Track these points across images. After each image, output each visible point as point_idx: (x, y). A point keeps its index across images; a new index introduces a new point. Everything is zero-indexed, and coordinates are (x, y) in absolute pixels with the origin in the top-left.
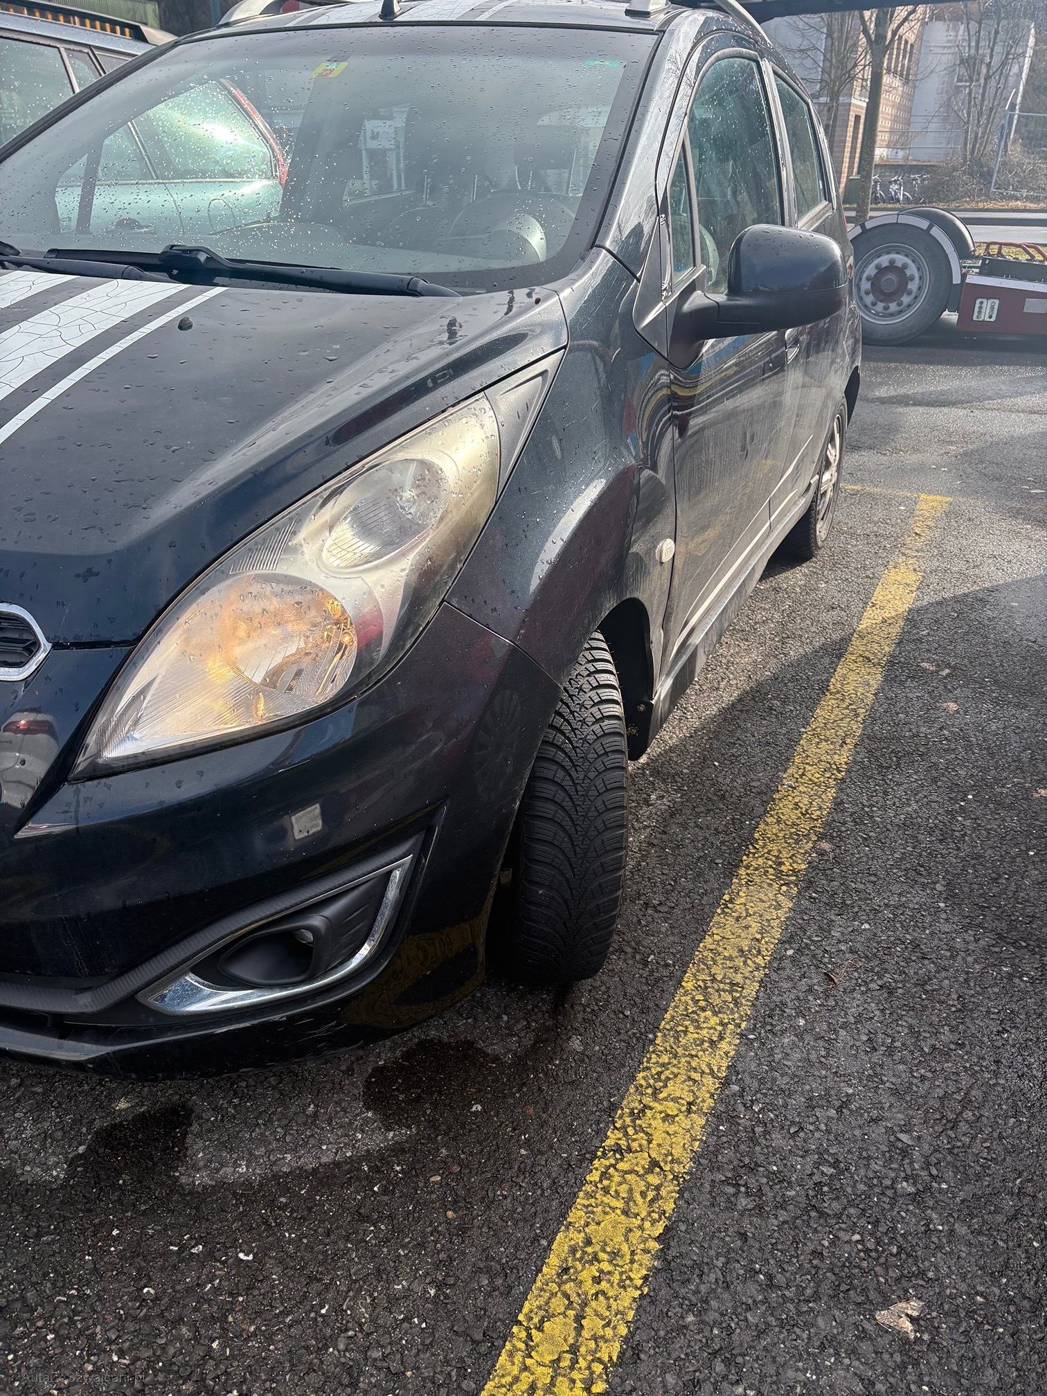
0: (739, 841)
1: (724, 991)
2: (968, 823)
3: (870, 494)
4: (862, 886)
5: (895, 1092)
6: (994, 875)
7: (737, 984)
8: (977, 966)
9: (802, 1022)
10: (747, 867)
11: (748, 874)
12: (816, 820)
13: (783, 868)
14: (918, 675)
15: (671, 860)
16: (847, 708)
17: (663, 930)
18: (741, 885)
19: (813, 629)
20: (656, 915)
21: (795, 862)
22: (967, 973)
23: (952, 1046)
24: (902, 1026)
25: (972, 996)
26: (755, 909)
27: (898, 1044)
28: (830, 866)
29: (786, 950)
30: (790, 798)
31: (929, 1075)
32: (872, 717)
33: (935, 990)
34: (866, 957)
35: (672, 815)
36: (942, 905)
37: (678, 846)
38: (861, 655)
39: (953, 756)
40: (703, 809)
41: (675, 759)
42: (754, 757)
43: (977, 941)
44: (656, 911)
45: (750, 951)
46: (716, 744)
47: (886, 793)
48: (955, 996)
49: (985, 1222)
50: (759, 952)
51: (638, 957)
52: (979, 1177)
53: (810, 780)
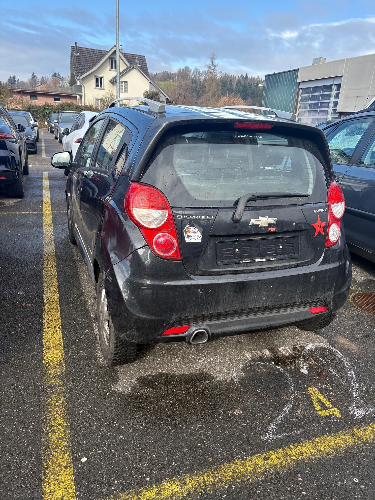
10: (54, 254)
21: (46, 256)
30: (52, 264)
32: (42, 284)
53: (50, 268)
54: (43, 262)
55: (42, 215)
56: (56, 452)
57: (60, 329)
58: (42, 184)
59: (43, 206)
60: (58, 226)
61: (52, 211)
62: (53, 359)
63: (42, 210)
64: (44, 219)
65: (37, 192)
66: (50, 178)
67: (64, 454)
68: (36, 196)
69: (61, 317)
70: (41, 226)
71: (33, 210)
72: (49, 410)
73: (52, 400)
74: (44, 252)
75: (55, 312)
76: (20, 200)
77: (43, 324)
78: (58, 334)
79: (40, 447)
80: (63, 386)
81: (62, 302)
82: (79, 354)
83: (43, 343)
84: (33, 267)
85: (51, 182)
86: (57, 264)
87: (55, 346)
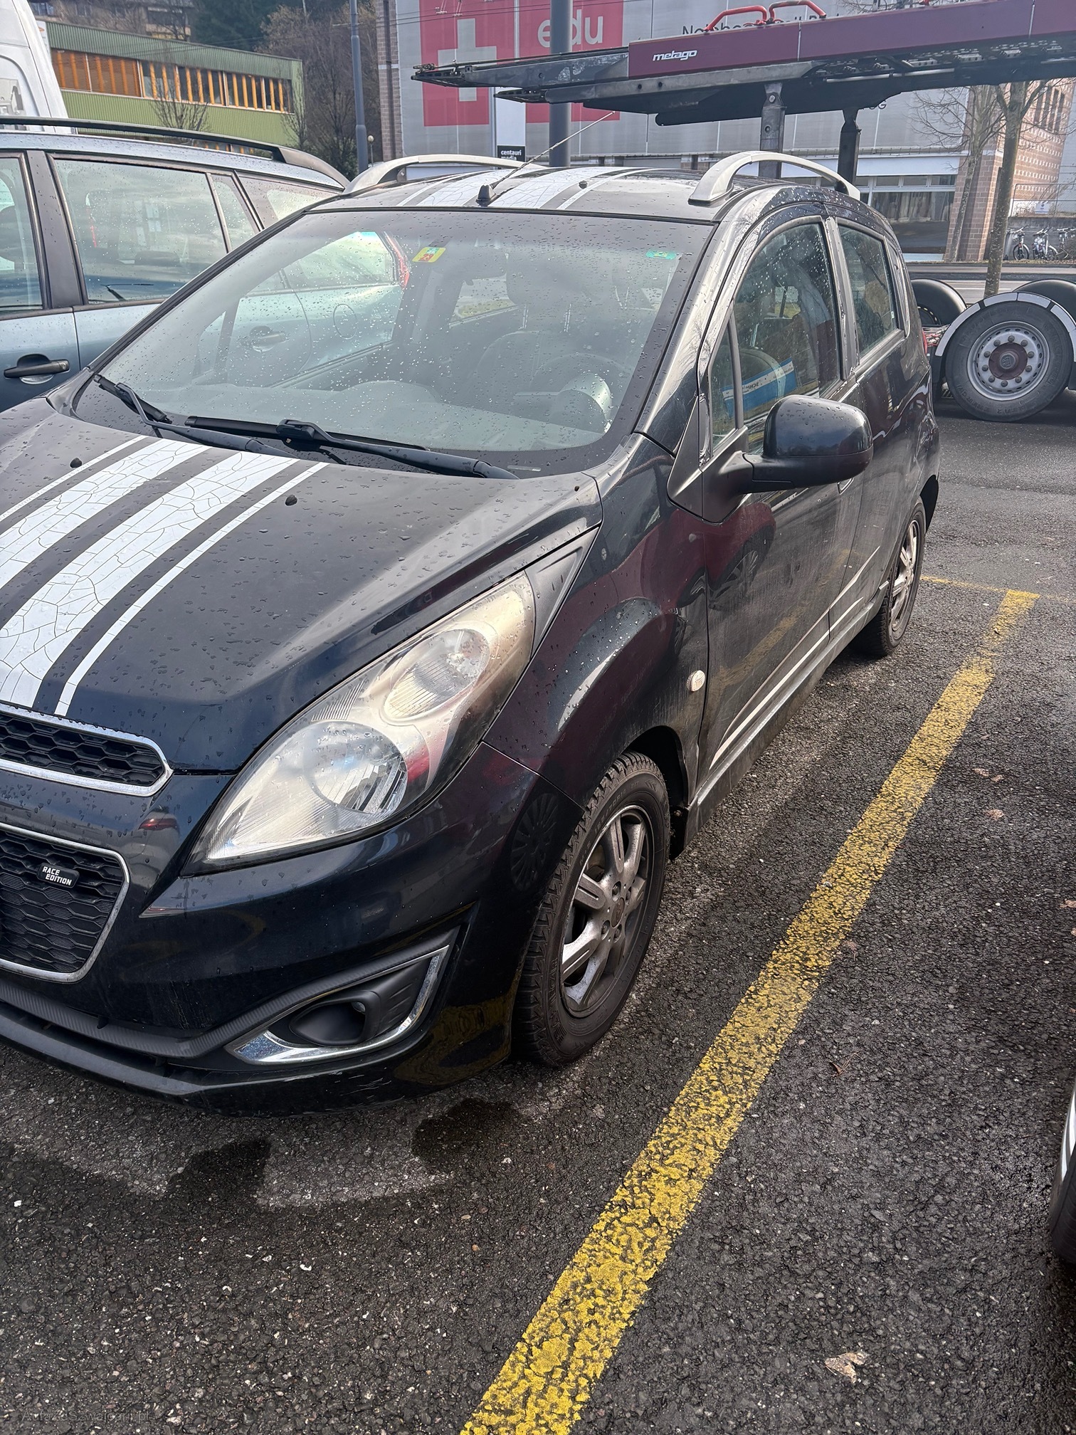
0: (772, 936)
1: (736, 1073)
2: (991, 929)
3: (957, 588)
4: (879, 985)
5: (877, 1174)
6: (1006, 981)
7: (749, 1068)
8: (973, 1066)
9: (802, 1106)
10: (775, 962)
11: (775, 968)
12: (847, 920)
13: (809, 964)
14: (971, 781)
15: (706, 951)
16: (895, 811)
17: (690, 1015)
18: (767, 978)
19: (876, 730)
20: (686, 1001)
21: (820, 959)
22: (963, 1071)
23: (936, 1137)
24: (893, 1115)
25: (964, 1093)
26: (777, 1001)
27: (886, 1132)
28: (852, 964)
29: (799, 1039)
30: (826, 897)
31: (910, 1161)
32: (918, 821)
33: (930, 1085)
34: (872, 1050)
35: (714, 908)
36: (951, 1006)
37: (715, 938)
38: (918, 758)
39: (989, 863)
40: (742, 904)
41: (724, 854)
42: (798, 855)
43: (978, 1042)
44: (686, 997)
45: (765, 1039)
46: (764, 841)
47: (917, 897)
48: (947, 1092)
49: (936, 1292)
50: (774, 1040)
51: (664, 1038)
52: (939, 1253)
53: (848, 880)
57: (938, 704)
62: (977, 674)
75: (929, 736)
78: (948, 698)
81: (898, 751)
83: (984, 696)
87: (965, 687)
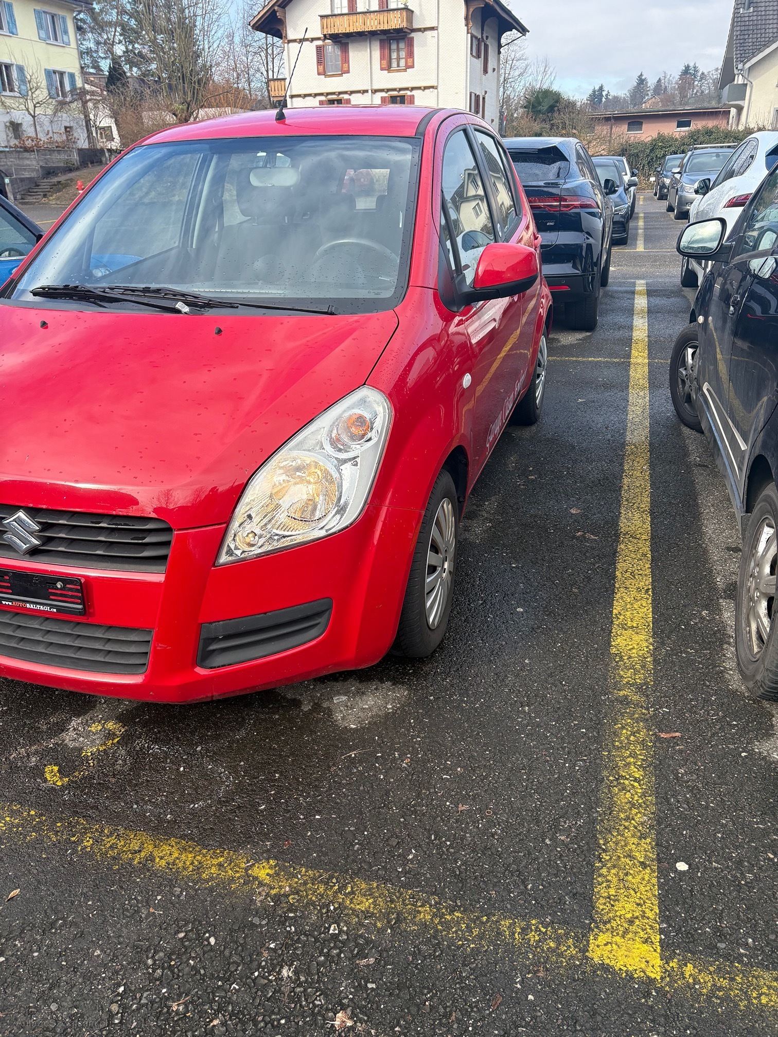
54: (624, 459)
55: (629, 364)
56: (626, 828)
57: (649, 595)
58: (633, 304)
59: (631, 349)
60: (660, 391)
61: (649, 358)
62: (630, 650)
63: (629, 356)
64: (632, 373)
65: (621, 319)
66: (650, 293)
67: (640, 838)
68: (620, 328)
69: (651, 572)
70: (624, 386)
71: (611, 355)
72: (617, 743)
73: (623, 728)
74: (628, 439)
75: (641, 560)
76: (588, 334)
77: (614, 577)
78: (644, 605)
79: (594, 806)
80: (647, 709)
81: (656, 543)
82: (684, 655)
83: (612, 615)
84: (602, 466)
85: (651, 299)
86: (652, 466)
87: (635, 625)
